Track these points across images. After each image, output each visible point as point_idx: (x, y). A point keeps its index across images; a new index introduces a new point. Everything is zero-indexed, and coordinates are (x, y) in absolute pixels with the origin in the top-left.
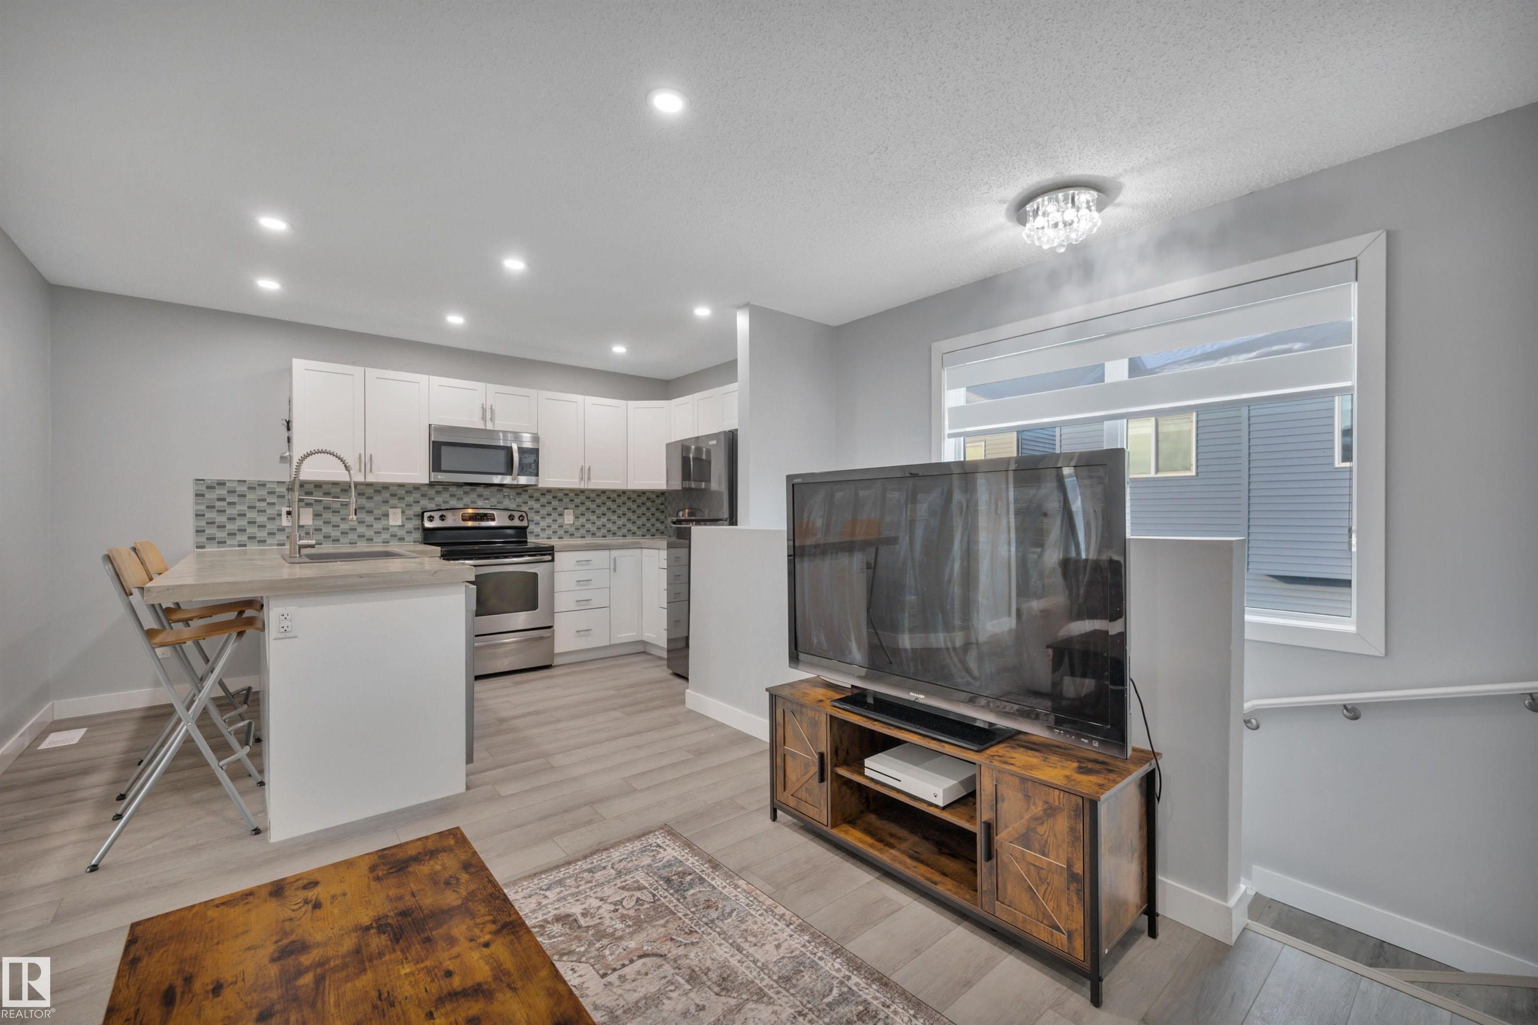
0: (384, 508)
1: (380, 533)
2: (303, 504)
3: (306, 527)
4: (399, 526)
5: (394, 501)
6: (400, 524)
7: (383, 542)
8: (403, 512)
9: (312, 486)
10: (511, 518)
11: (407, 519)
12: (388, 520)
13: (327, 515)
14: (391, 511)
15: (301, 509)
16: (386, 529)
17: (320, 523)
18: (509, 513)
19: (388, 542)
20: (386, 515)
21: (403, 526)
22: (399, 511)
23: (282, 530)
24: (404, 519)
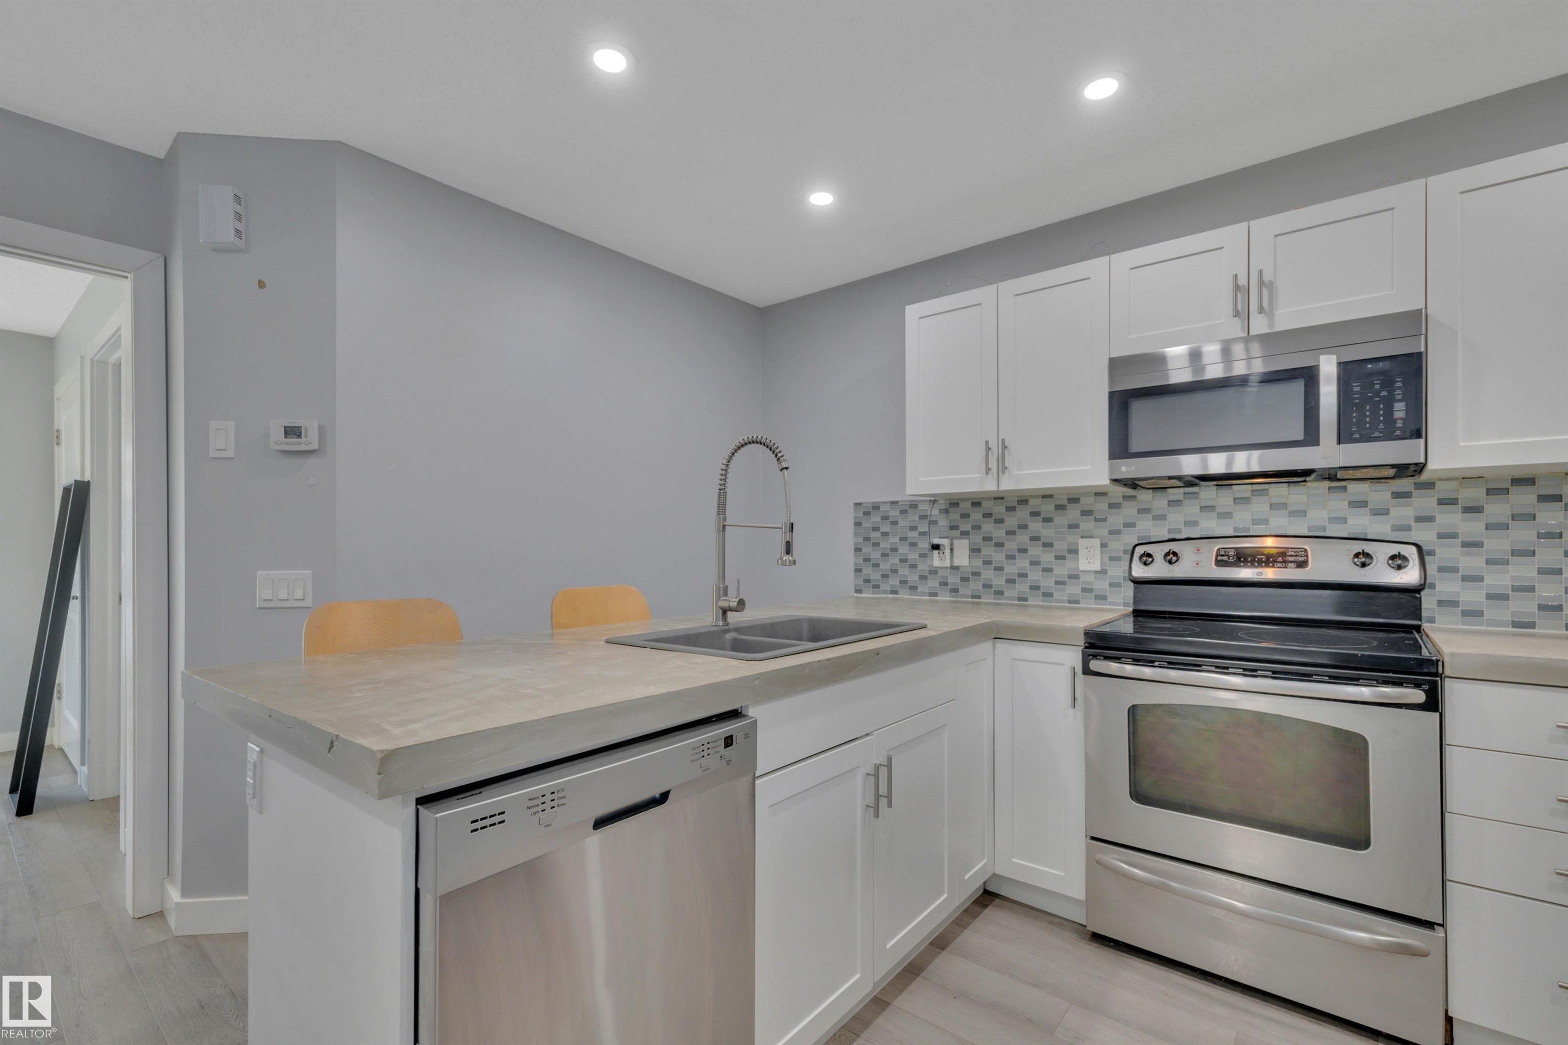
0: (1071, 538)
1: (1063, 583)
2: (957, 533)
3: (961, 569)
4: (1096, 572)
5: (1087, 525)
6: (1099, 569)
7: (1069, 602)
8: (1103, 546)
9: (968, 504)
10: (1364, 559)
11: (1112, 559)
12: (1077, 559)
13: (988, 551)
14: (1082, 543)
15: (955, 542)
16: (1074, 577)
17: (978, 563)
18: (1358, 547)
19: (1077, 602)
20: (1074, 551)
21: (1103, 572)
22: (1096, 542)
23: (934, 571)
24: (1106, 560)
